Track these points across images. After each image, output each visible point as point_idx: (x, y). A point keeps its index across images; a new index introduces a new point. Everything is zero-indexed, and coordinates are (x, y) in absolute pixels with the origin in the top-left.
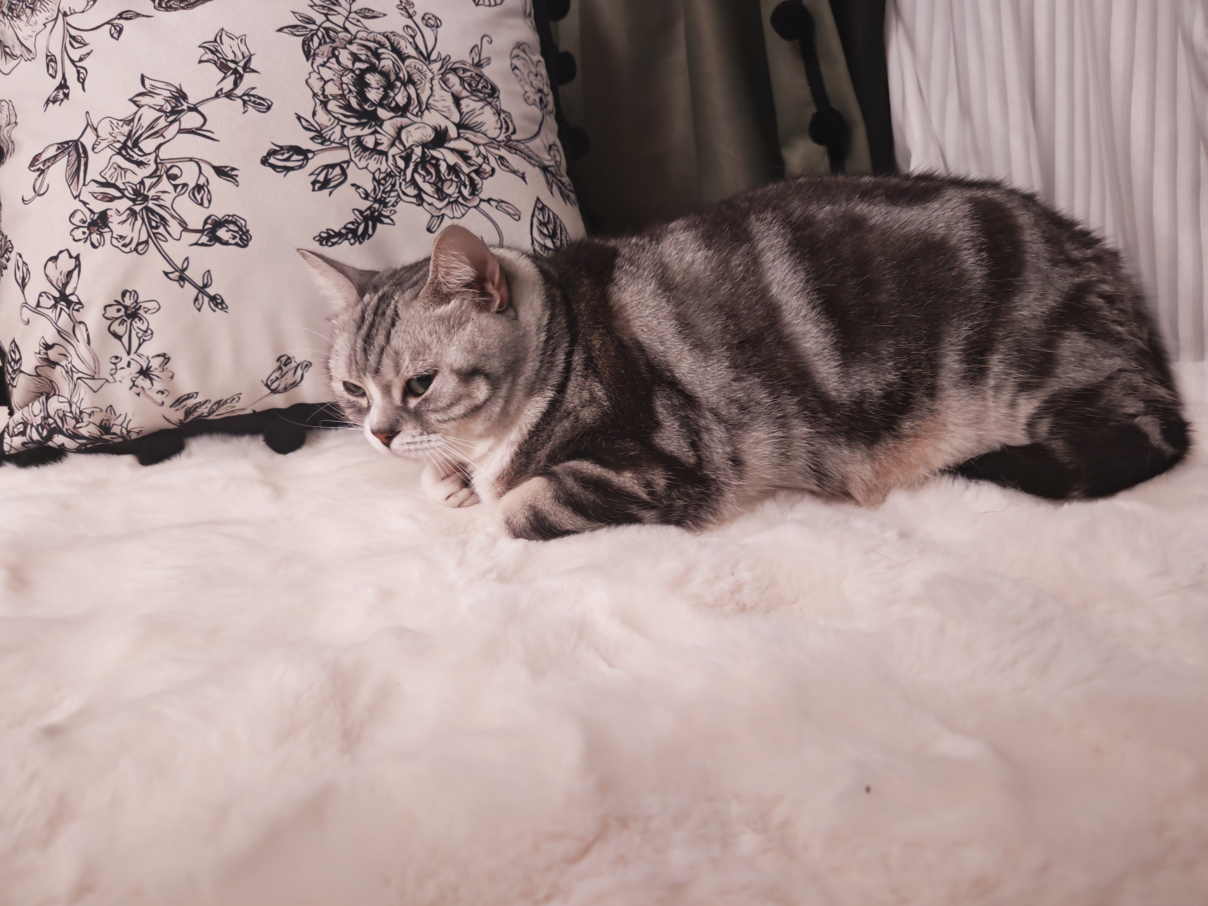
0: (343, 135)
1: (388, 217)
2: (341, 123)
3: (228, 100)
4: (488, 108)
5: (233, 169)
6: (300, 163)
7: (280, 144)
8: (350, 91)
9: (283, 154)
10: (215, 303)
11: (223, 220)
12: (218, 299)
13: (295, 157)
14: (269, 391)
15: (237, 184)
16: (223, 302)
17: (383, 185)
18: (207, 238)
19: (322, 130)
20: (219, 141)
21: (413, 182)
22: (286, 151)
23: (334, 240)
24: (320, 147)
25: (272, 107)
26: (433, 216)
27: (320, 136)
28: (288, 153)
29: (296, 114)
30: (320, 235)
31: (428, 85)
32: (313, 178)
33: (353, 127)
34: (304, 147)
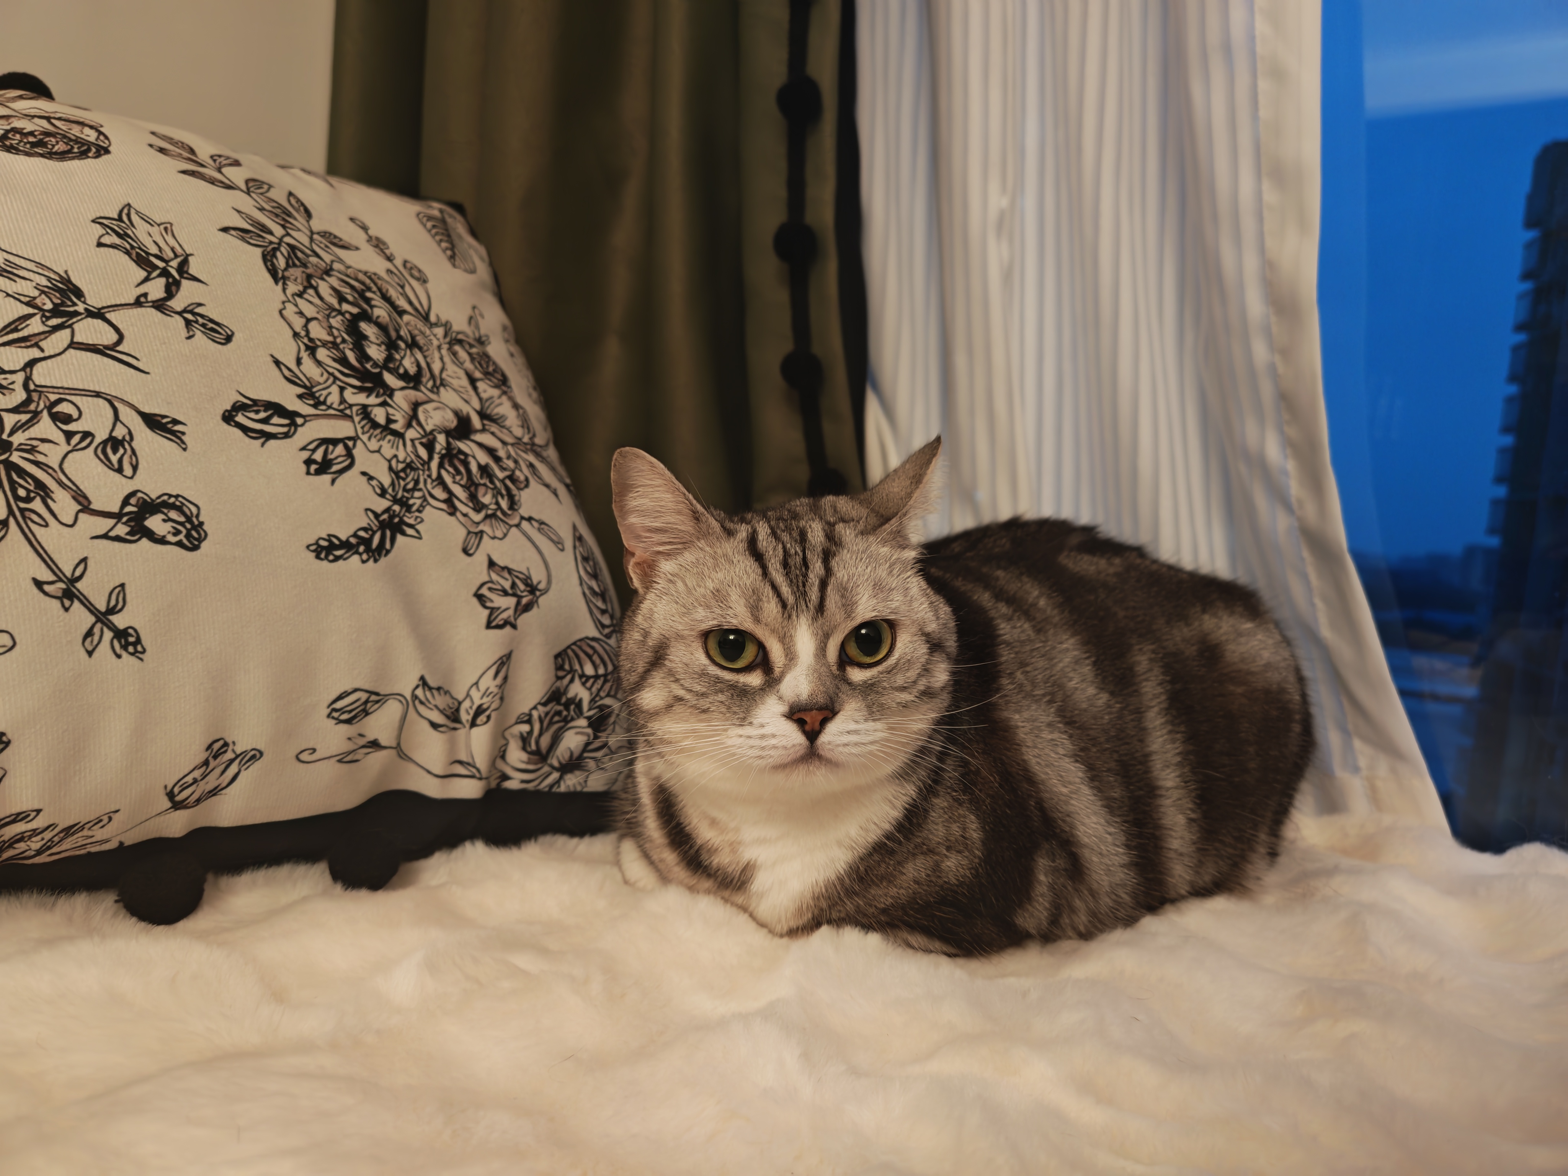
0: (343, 401)
1: (411, 526)
2: (338, 383)
3: (159, 314)
4: (504, 398)
5: (176, 422)
6: (285, 430)
7: (252, 397)
8: (344, 341)
9: (257, 412)
10: (123, 641)
11: (159, 501)
12: (132, 636)
13: (276, 420)
14: (169, 805)
15: (184, 446)
16: (138, 641)
17: (404, 479)
18: (127, 529)
19: (313, 387)
20: (148, 373)
21: (440, 481)
22: (262, 408)
23: (338, 553)
24: (312, 411)
25: (234, 339)
26: (469, 533)
27: (309, 394)
28: (265, 411)
29: (272, 356)
30: (317, 543)
31: (437, 355)
32: (305, 455)
33: (355, 391)
34: (290, 407)
